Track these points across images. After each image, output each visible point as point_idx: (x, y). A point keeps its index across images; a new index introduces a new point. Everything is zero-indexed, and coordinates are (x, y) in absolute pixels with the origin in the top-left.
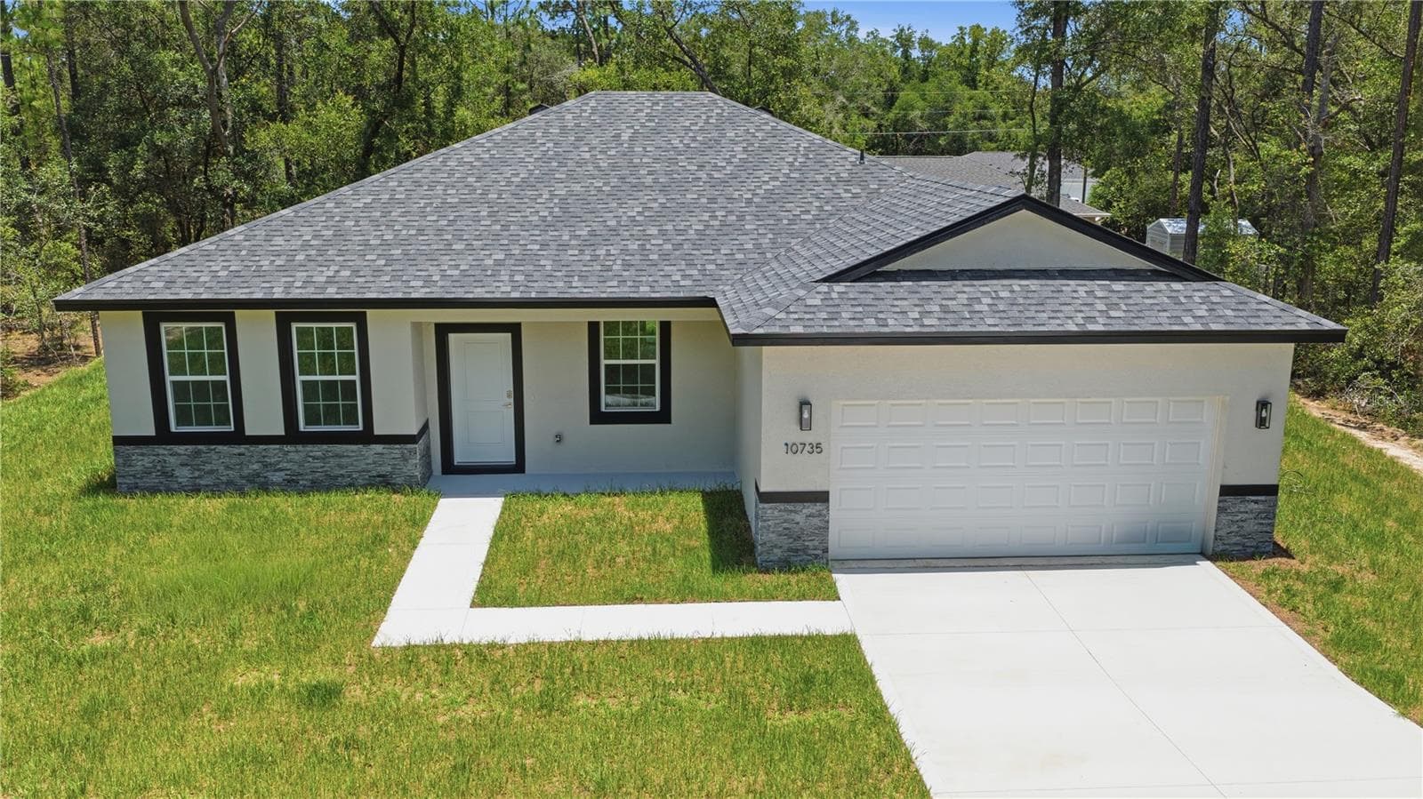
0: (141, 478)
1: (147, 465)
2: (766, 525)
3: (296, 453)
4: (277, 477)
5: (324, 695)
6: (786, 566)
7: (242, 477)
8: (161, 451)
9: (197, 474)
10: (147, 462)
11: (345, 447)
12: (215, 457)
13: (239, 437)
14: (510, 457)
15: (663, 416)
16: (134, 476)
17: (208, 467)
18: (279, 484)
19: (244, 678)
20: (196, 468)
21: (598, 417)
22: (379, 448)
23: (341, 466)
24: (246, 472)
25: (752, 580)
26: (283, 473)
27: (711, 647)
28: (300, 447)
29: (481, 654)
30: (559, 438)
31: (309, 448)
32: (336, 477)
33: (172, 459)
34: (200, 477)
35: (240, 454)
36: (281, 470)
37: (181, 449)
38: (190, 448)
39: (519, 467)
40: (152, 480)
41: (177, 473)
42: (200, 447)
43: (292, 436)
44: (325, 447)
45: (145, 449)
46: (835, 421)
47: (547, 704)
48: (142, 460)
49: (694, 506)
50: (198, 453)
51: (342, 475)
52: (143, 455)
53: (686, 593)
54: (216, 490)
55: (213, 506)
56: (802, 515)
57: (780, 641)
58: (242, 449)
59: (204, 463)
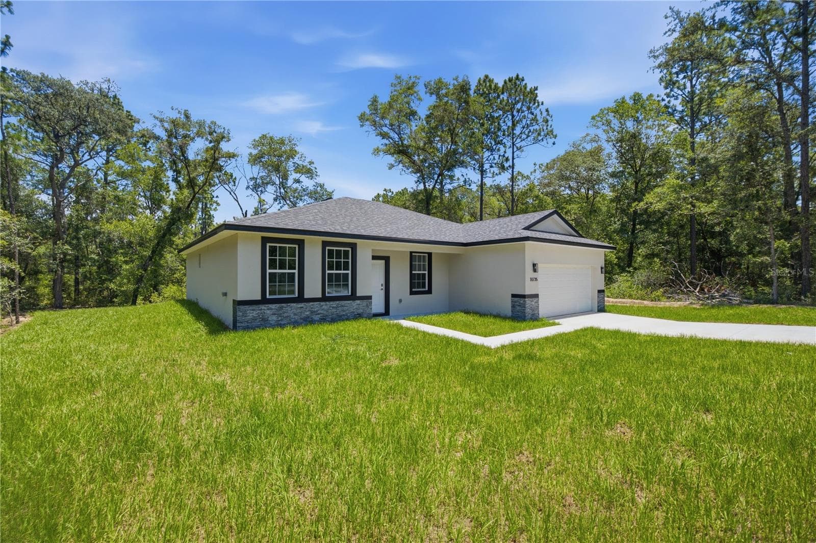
0: (251, 323)
1: (255, 315)
3: (325, 305)
4: (316, 318)
7: (301, 319)
8: (263, 308)
9: (280, 318)
10: (255, 314)
11: (346, 302)
12: (290, 309)
13: (301, 299)
14: (384, 310)
15: (428, 292)
16: (247, 322)
17: (285, 315)
18: (318, 321)
20: (280, 315)
21: (412, 293)
22: (358, 302)
23: (343, 311)
24: (303, 316)
26: (319, 316)
28: (328, 303)
30: (400, 301)
31: (332, 303)
32: (341, 316)
33: (268, 312)
34: (282, 320)
35: (301, 308)
36: (319, 314)
37: (273, 306)
38: (278, 305)
39: (386, 313)
40: (257, 323)
41: (270, 319)
42: (283, 305)
43: (324, 298)
44: (338, 302)
45: (254, 307)
46: (539, 270)
48: (252, 313)
50: (282, 308)
51: (344, 315)
52: (253, 310)
54: (293, 324)
58: (302, 305)
59: (285, 312)
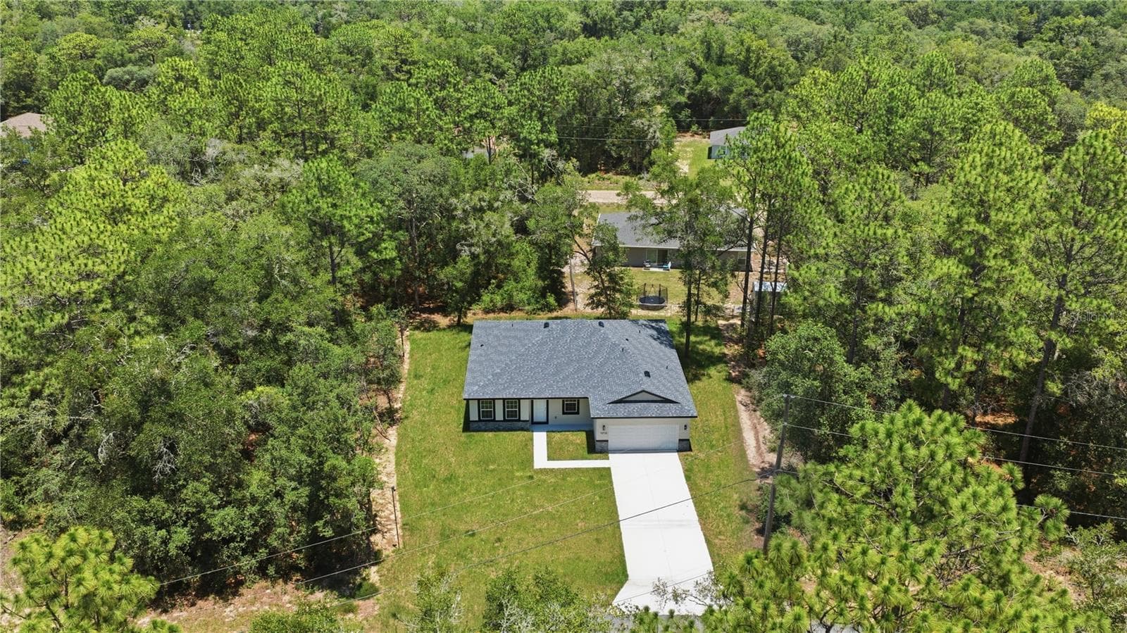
2: (598, 445)
4: (504, 428)
5: (531, 477)
6: (601, 452)
7: (499, 428)
10: (476, 425)
11: (516, 422)
12: (492, 424)
13: (495, 421)
14: (544, 420)
15: (578, 413)
16: (474, 428)
18: (505, 430)
19: (518, 474)
21: (564, 413)
22: (522, 422)
23: (515, 426)
24: (495, 427)
25: (594, 455)
27: (587, 470)
28: (506, 423)
29: (552, 470)
30: (556, 417)
31: (508, 423)
32: (514, 428)
33: (480, 425)
34: (487, 428)
35: (498, 424)
37: (482, 423)
39: (547, 423)
40: (477, 428)
41: (482, 427)
42: (487, 422)
43: (504, 421)
44: (511, 423)
46: (609, 428)
47: (563, 479)
49: (583, 435)
50: (486, 424)
51: (516, 428)
53: (583, 458)
54: (491, 430)
55: (491, 434)
56: (603, 444)
57: (598, 469)
59: (488, 425)
